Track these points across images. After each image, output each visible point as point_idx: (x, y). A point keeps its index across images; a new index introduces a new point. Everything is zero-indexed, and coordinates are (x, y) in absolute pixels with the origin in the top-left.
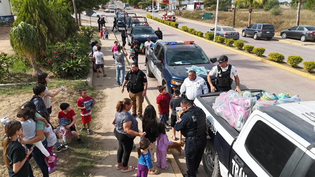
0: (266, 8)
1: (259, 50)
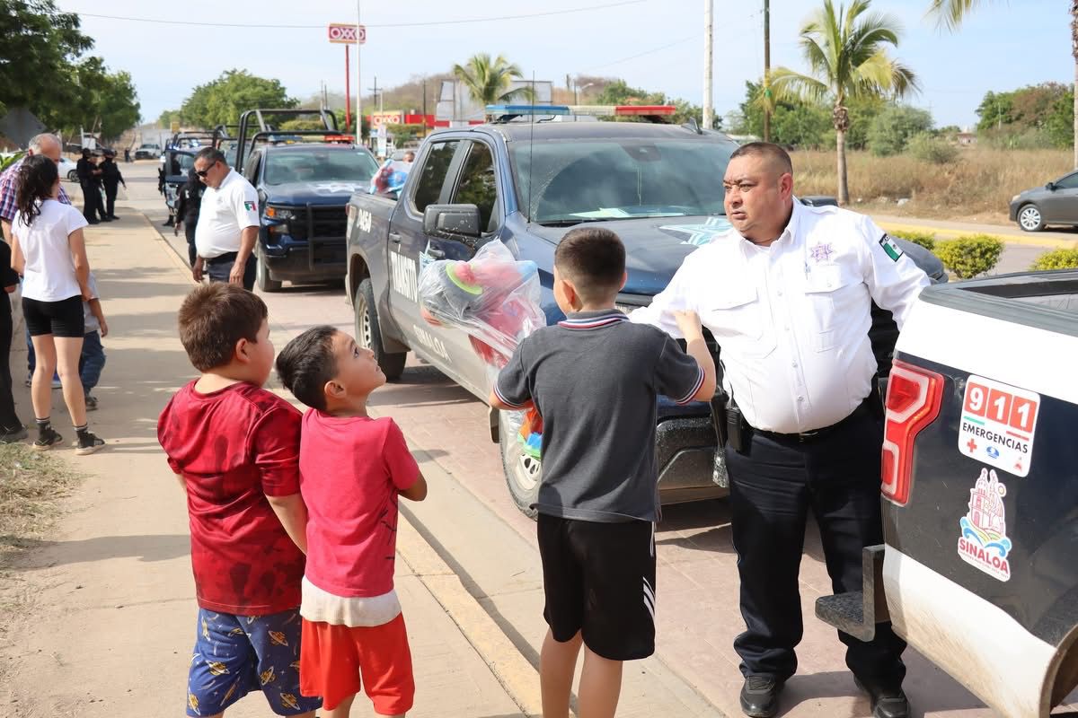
0: (878, 146)
1: (974, 250)
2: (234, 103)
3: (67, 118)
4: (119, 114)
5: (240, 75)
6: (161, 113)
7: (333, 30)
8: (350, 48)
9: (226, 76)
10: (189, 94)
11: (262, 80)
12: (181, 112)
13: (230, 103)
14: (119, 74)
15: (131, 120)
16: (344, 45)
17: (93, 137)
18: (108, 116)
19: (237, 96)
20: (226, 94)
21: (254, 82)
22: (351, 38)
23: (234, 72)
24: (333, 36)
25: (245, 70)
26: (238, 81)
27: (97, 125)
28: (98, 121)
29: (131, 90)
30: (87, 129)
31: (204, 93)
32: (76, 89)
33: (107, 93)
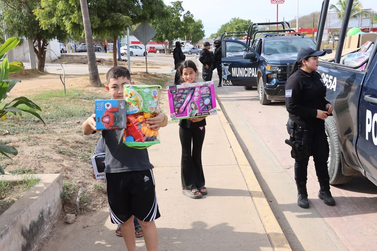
3: (179, 35)
4: (198, 34)
5: (237, 19)
6: (211, 34)
8: (278, 5)
9: (232, 20)
10: (220, 27)
11: (245, 20)
12: (217, 34)
13: (234, 28)
14: (198, 21)
15: (201, 36)
16: (276, 4)
17: (189, 42)
18: (195, 34)
19: (236, 26)
21: (242, 21)
22: (279, 2)
23: (235, 18)
24: (272, 1)
25: (239, 18)
26: (237, 21)
27: (191, 38)
28: (191, 37)
29: (202, 26)
30: (187, 39)
31: (225, 27)
32: (182, 23)
33: (194, 27)
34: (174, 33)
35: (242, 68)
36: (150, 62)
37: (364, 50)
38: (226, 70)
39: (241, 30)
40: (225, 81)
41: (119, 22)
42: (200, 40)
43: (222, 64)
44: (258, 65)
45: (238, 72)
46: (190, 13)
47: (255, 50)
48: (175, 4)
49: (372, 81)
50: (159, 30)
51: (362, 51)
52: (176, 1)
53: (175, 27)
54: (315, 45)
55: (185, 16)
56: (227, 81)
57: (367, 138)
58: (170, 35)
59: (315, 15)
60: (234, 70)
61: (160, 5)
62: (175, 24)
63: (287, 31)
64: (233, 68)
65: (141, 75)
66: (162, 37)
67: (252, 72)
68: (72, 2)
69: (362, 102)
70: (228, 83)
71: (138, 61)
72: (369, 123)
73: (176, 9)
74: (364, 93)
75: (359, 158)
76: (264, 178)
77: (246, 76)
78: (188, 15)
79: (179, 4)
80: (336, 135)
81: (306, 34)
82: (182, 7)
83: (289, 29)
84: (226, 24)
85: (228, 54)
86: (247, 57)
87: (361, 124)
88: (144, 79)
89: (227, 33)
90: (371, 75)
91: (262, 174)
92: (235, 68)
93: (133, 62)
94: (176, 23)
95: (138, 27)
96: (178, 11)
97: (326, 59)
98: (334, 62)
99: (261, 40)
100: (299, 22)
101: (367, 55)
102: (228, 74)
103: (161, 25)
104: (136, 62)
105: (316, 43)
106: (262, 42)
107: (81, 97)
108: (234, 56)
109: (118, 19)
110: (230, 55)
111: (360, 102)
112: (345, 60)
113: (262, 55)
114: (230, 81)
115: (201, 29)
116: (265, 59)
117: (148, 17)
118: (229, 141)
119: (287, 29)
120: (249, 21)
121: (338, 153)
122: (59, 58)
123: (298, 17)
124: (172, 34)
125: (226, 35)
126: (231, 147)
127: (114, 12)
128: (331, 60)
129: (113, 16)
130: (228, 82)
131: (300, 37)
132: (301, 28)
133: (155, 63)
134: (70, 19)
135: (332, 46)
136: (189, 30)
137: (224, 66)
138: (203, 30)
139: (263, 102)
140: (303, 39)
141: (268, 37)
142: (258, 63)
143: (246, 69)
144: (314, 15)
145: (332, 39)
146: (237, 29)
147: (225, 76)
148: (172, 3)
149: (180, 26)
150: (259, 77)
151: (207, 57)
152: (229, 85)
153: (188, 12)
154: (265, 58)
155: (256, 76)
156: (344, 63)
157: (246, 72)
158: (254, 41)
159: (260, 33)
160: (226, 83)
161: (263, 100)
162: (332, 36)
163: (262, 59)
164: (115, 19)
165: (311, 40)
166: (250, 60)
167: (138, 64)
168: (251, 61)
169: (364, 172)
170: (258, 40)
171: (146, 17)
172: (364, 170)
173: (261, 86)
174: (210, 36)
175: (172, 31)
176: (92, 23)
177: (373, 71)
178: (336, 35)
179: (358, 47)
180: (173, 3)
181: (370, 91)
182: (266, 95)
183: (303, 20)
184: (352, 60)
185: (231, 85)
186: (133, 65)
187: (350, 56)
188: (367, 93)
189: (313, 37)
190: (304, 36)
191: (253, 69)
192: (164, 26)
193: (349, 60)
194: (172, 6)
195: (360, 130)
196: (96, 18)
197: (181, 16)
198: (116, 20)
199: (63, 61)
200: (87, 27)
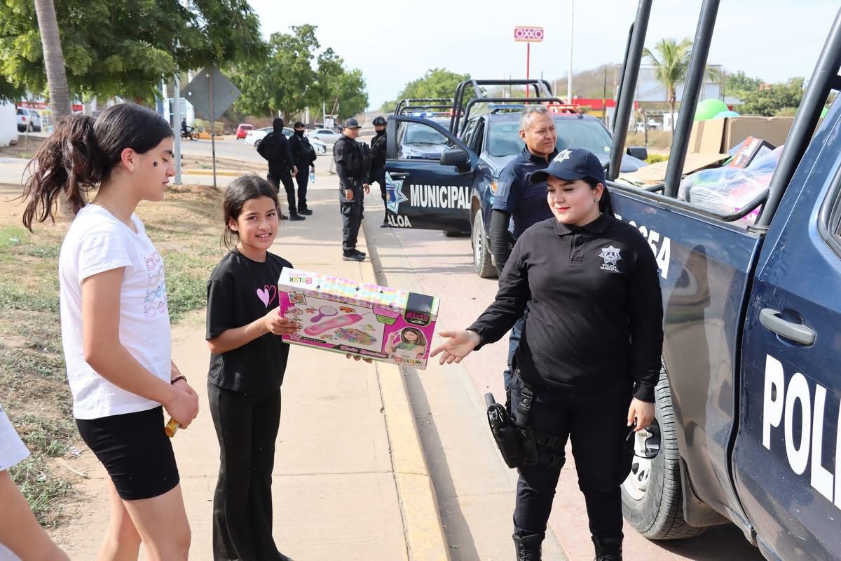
2: (436, 92)
3: (307, 101)
4: (352, 100)
5: (442, 71)
6: (383, 103)
7: (517, 32)
8: (530, 46)
9: (430, 73)
10: (403, 88)
11: (457, 75)
13: (433, 92)
14: (354, 71)
15: (361, 105)
16: (526, 44)
17: (332, 118)
18: (345, 102)
19: (439, 87)
20: (430, 86)
21: (451, 76)
23: (436, 70)
24: (517, 35)
25: (444, 69)
26: (439, 76)
27: (336, 109)
28: (336, 106)
29: (361, 83)
30: (328, 112)
31: (414, 86)
32: (315, 75)
33: (344, 85)
34: (295, 96)
35: (434, 187)
36: (235, 161)
37: (741, 161)
38: (395, 189)
39: (449, 95)
40: (392, 217)
41: (144, 63)
42: (358, 115)
43: (387, 175)
44: (473, 180)
45: (426, 197)
46: (333, 52)
47: (468, 145)
48: (300, 31)
49: (783, 266)
50: (261, 87)
51: (737, 162)
52: (302, 24)
53: (300, 83)
54: (608, 137)
55: (323, 58)
56: (399, 217)
57: (767, 442)
58: (286, 99)
59: (608, 70)
60: (416, 191)
61: (247, 28)
62: (298, 75)
63: (546, 100)
64: (412, 186)
65: (199, 193)
66: (267, 104)
67: (458, 198)
68: (15, 4)
69: (751, 328)
70: (401, 223)
71: (207, 159)
72: (774, 398)
73: (301, 43)
74: (758, 298)
75: (739, 495)
76: (465, 511)
77: (444, 206)
78: (328, 57)
79: (308, 32)
80: (667, 404)
81: (589, 110)
82: (315, 39)
83: (549, 96)
84: (416, 80)
85: (407, 151)
86: (449, 160)
87: (747, 394)
88: (204, 204)
89: (411, 101)
90: (779, 245)
91: (460, 500)
92: (417, 186)
93: (194, 159)
94: (300, 74)
95: (196, 79)
96: (306, 47)
97: (639, 181)
98: (663, 194)
99: (482, 119)
100: (573, 84)
101: (751, 175)
102: (402, 201)
103: (267, 78)
104: (202, 160)
105: (612, 136)
106: (484, 124)
107: (21, 248)
108: (423, 154)
109: (141, 56)
110: (415, 152)
111: (746, 326)
112: (693, 189)
113: (483, 156)
114: (406, 217)
115: (360, 90)
116: (490, 166)
117: (220, 54)
118: (380, 388)
119: (545, 97)
120: (466, 77)
121: (672, 457)
122: (12, 144)
123: (571, 72)
124: (293, 100)
125: (408, 105)
126: (383, 409)
127: (132, 39)
128: (654, 185)
129: (127, 48)
130: (400, 220)
131: (575, 116)
132: (579, 97)
133: (246, 164)
134: (13, 47)
135: (644, 139)
136: (331, 90)
137: (391, 179)
138: (364, 91)
139: (484, 273)
140: (580, 121)
141: (499, 113)
142: (472, 176)
143: (443, 188)
144: (605, 71)
145: (643, 123)
146: (439, 94)
147: (393, 204)
148: (293, 27)
149: (310, 82)
150: (474, 209)
151: (353, 158)
152: (404, 227)
153: (330, 51)
154: (490, 164)
155: (468, 206)
156: (688, 199)
157: (445, 197)
158: (467, 121)
159: (482, 104)
160: (396, 222)
161: (483, 266)
162: (643, 117)
163: (484, 167)
164: (133, 55)
165: (599, 126)
166: (454, 167)
167: (205, 166)
168: (456, 171)
169: (749, 531)
170: (475, 119)
171: (215, 56)
172: (750, 527)
173: (480, 233)
174: (381, 106)
175: (291, 93)
176: (71, 61)
177: (785, 233)
178: (651, 116)
179: (722, 151)
180: (295, 29)
181: (776, 296)
182: (490, 255)
183: (582, 80)
184: (713, 189)
185: (408, 227)
186: (194, 168)
187: (706, 176)
188: (768, 302)
189: (604, 118)
190: (584, 115)
191: (461, 188)
192: (273, 79)
193: (703, 188)
194: (294, 35)
195: (742, 411)
196: (81, 49)
197: (312, 58)
198: (135, 58)
199: (23, 151)
200: (54, 70)
